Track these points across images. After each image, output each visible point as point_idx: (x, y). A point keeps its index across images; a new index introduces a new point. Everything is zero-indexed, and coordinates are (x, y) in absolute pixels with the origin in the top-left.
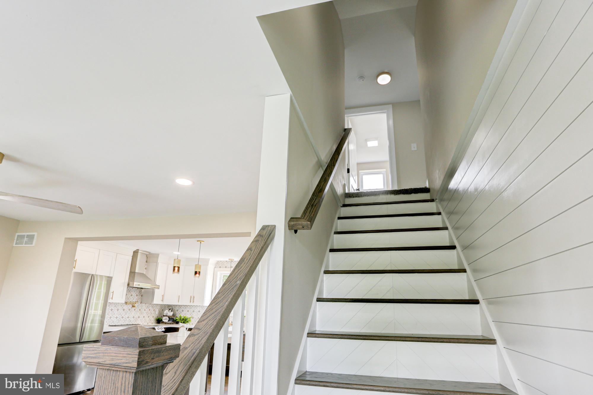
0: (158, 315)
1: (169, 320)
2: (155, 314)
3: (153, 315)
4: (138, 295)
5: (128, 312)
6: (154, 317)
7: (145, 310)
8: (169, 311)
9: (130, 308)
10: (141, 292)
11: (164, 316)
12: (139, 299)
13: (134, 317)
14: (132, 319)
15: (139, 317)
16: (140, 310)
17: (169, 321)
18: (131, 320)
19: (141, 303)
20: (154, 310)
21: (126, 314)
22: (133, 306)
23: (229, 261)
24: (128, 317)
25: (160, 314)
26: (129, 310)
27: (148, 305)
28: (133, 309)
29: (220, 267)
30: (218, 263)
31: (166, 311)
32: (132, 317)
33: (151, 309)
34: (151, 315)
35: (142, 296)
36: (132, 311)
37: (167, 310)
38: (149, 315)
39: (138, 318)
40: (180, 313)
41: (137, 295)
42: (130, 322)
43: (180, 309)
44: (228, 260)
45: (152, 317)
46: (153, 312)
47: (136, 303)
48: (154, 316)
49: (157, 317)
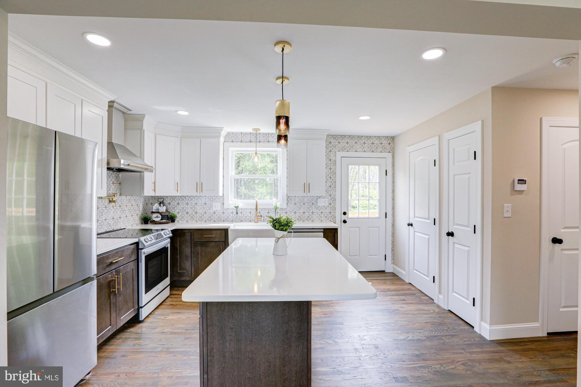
0: (142, 212)
1: (162, 218)
2: (140, 210)
3: (137, 212)
4: (115, 182)
5: (105, 211)
6: (138, 216)
7: (126, 206)
8: (160, 206)
9: (107, 204)
10: (118, 178)
11: (153, 212)
12: (117, 189)
13: (113, 219)
14: (111, 222)
15: (120, 218)
16: (120, 206)
17: (161, 220)
18: (110, 224)
19: (120, 195)
20: (137, 205)
21: (102, 215)
22: (110, 202)
23: (254, 132)
24: (106, 220)
25: (145, 210)
26: (106, 207)
27: (129, 198)
28: (112, 206)
29: (232, 142)
30: (228, 135)
31: (155, 205)
32: (112, 218)
33: (133, 204)
34: (135, 212)
35: (120, 184)
36: (110, 209)
37: (157, 204)
38: (132, 213)
39: (118, 219)
40: (174, 207)
41: (113, 183)
42: (109, 226)
43: (174, 201)
44: (251, 131)
45: (136, 216)
46: (136, 208)
47: (114, 196)
48: (139, 214)
49: (142, 214)
